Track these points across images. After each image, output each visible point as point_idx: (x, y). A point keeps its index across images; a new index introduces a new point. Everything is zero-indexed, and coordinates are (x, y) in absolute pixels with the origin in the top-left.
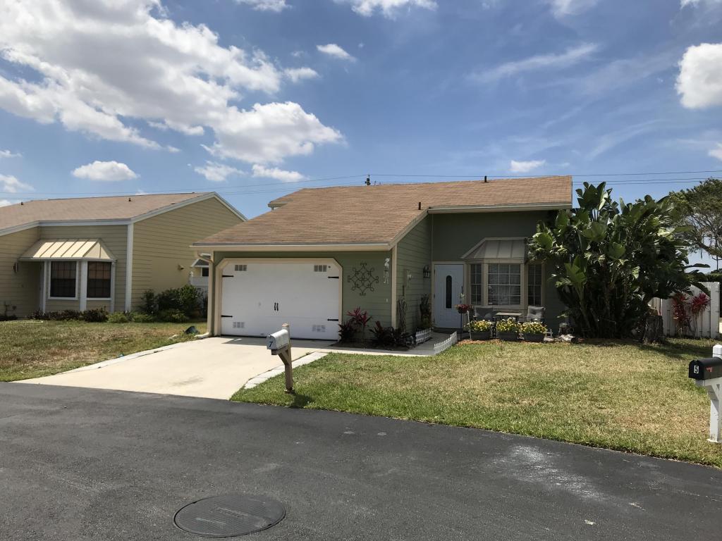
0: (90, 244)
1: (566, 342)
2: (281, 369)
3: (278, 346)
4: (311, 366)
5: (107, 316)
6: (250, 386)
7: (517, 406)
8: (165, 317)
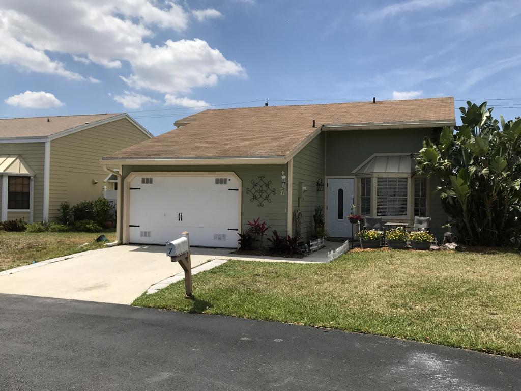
0: (11, 160)
1: (450, 249)
2: (181, 276)
3: (177, 253)
4: (211, 272)
5: (25, 226)
6: (152, 291)
7: (410, 311)
8: (80, 227)
